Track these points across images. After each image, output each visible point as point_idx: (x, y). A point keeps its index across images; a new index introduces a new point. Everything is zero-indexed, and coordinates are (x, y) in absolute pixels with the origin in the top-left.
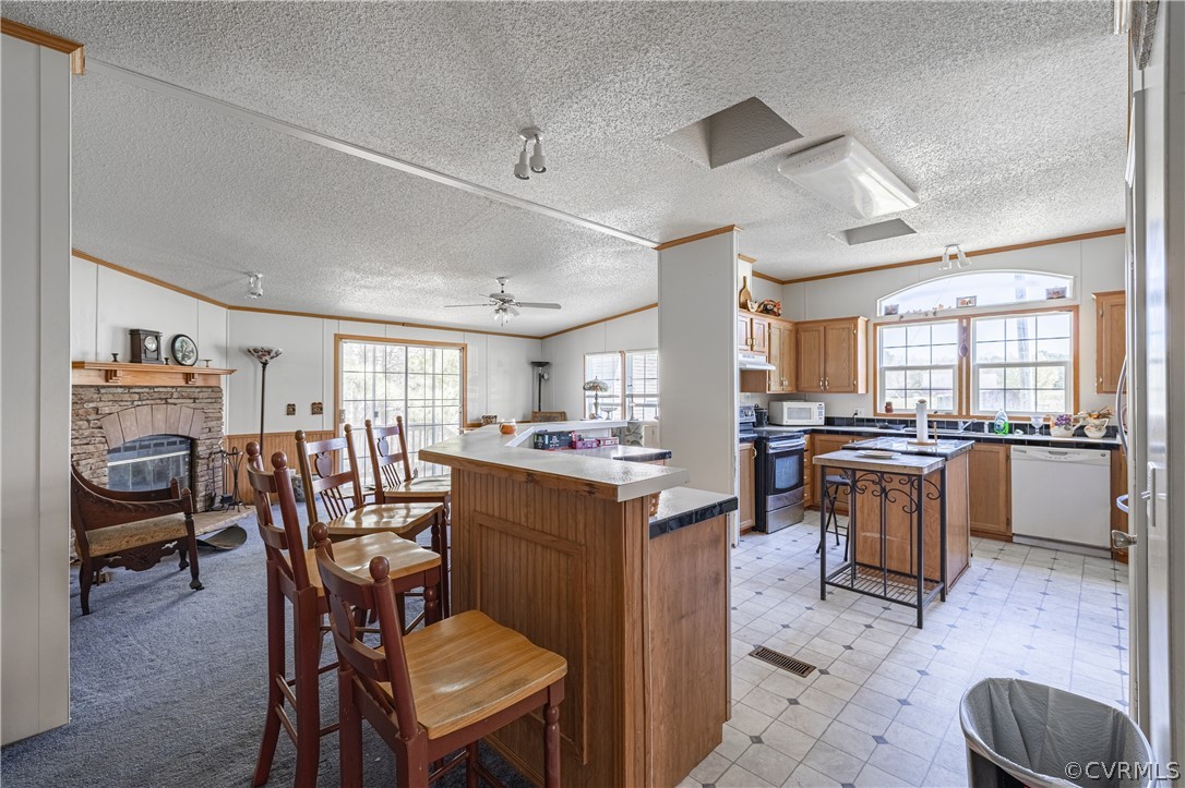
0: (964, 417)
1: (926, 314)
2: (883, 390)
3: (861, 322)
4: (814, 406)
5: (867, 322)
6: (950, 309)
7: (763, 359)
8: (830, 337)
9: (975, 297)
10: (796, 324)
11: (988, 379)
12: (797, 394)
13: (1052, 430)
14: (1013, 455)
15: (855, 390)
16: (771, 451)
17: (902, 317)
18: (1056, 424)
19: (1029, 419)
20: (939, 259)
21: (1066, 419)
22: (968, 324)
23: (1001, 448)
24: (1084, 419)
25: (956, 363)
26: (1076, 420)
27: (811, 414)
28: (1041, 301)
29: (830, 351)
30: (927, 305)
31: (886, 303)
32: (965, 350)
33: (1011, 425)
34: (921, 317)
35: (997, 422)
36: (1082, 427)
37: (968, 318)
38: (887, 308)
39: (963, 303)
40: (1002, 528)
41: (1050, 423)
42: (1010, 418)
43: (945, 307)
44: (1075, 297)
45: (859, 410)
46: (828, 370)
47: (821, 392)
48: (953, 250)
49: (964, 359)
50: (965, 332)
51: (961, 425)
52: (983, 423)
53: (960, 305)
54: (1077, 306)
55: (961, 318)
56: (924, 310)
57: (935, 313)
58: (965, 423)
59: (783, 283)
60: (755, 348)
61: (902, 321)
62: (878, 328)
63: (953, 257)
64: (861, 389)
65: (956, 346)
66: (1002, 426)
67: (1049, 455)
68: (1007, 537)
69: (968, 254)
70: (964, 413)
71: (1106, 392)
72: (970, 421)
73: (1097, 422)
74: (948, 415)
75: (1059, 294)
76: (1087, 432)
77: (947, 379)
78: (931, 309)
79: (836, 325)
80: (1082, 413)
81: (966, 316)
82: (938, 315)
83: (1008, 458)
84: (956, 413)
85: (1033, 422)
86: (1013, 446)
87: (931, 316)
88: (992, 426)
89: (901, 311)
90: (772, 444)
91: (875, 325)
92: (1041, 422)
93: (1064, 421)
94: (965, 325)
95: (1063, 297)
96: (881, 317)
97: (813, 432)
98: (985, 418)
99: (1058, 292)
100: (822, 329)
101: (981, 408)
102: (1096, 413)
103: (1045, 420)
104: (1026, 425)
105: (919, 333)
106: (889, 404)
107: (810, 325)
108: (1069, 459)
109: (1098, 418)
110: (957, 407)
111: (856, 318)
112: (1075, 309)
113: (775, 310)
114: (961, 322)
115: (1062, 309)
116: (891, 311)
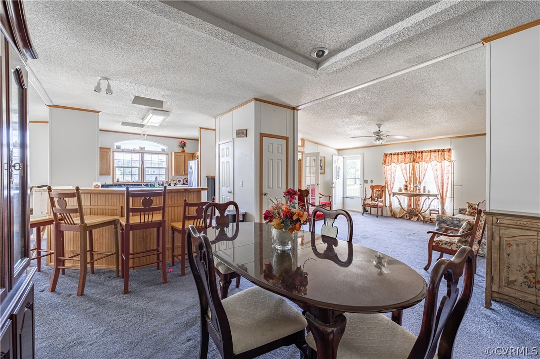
0: (143, 182)
2: (116, 175)
6: (138, 150)
9: (144, 147)
11: (148, 172)
15: (109, 174)
18: (165, 183)
20: (140, 134)
22: (143, 155)
25: (139, 166)
28: (161, 151)
30: (131, 148)
31: (116, 144)
32: (143, 163)
34: (129, 151)
36: (170, 184)
37: (143, 153)
38: (116, 146)
39: (141, 149)
43: (136, 149)
44: (167, 152)
45: (107, 182)
48: (144, 133)
49: (142, 165)
50: (142, 157)
51: (142, 185)
55: (141, 153)
56: (130, 149)
61: (123, 151)
63: (144, 135)
65: (140, 161)
69: (148, 135)
71: (176, 175)
72: (145, 184)
74: (138, 182)
75: (163, 150)
77: (136, 171)
80: (170, 180)
82: (135, 151)
84: (140, 182)
87: (133, 151)
88: (151, 185)
89: (122, 148)
91: (113, 151)
92: (162, 183)
95: (165, 151)
96: (115, 149)
98: (148, 182)
101: (147, 180)
105: (127, 156)
106: (118, 179)
109: (173, 181)
110: (140, 180)
111: (110, 148)
112: (168, 154)
115: (165, 154)
116: (118, 147)
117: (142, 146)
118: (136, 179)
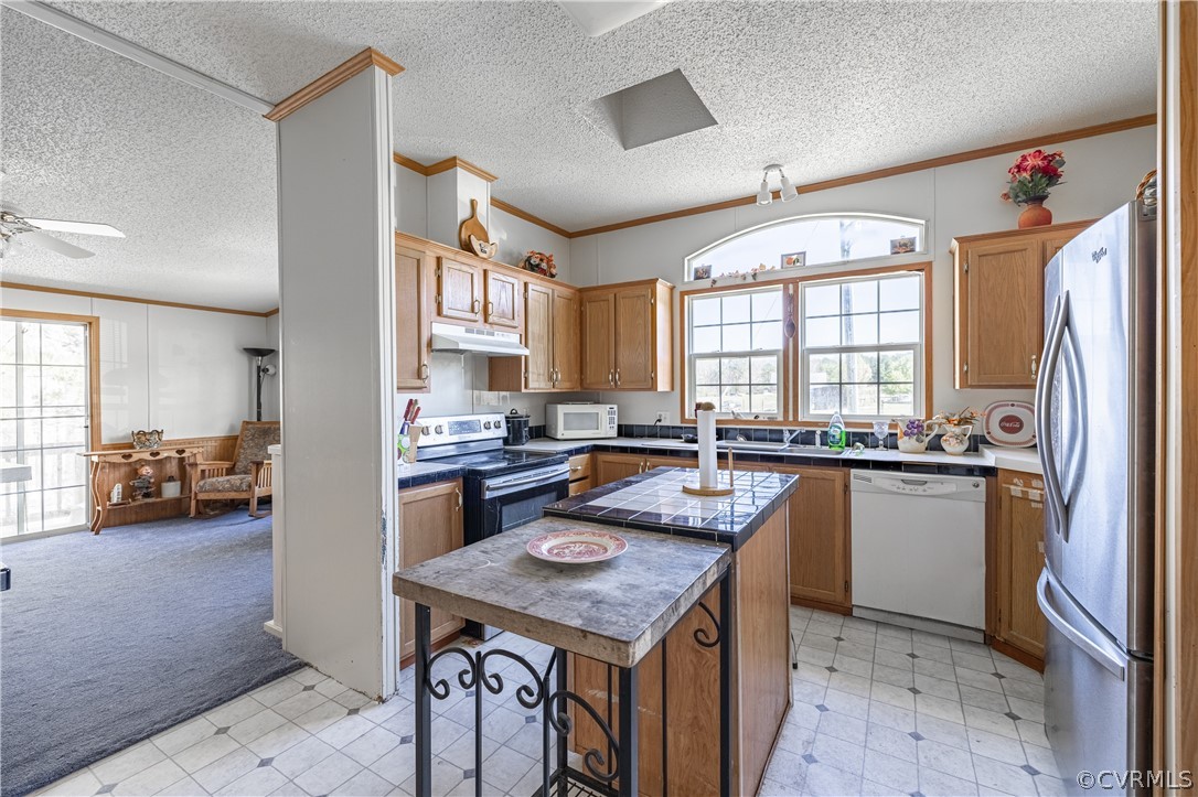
0: (791, 424)
1: (744, 277)
2: (693, 385)
3: (662, 289)
4: (603, 411)
5: (672, 289)
6: (772, 271)
7: (514, 338)
8: (621, 310)
9: (804, 253)
10: (581, 291)
11: (819, 371)
12: (582, 393)
13: (900, 443)
14: (854, 484)
15: (653, 387)
16: (488, 495)
17: (714, 282)
18: (906, 434)
19: (871, 426)
21: (918, 426)
22: (796, 290)
23: (836, 474)
24: (940, 425)
25: (780, 346)
26: (930, 428)
27: (599, 423)
28: (885, 258)
29: (622, 330)
30: (746, 267)
31: (698, 263)
32: (792, 328)
33: (848, 434)
34: (739, 281)
35: (832, 432)
36: (939, 436)
37: (795, 281)
38: (697, 271)
39: (790, 260)
40: (839, 596)
41: (898, 431)
42: (847, 425)
43: (768, 268)
44: (926, 251)
45: (662, 414)
46: (620, 358)
47: (611, 389)
49: (791, 339)
50: (793, 303)
51: (787, 435)
52: (815, 432)
53: (785, 265)
54: (930, 263)
55: (786, 282)
56: (741, 272)
57: (754, 276)
58: (791, 432)
59: (570, 235)
60: (491, 319)
61: (716, 288)
62: (686, 297)
64: (663, 384)
65: (781, 323)
66: (838, 437)
67: (902, 485)
68: (845, 610)
70: (791, 419)
71: (972, 387)
72: (798, 429)
73: (958, 430)
74: (772, 420)
75: (905, 246)
76: (944, 445)
77: (768, 368)
78: (750, 271)
79: (628, 291)
80: (937, 417)
81: (792, 282)
82: (759, 279)
83: (847, 487)
84: (781, 419)
85: (876, 429)
86: (854, 471)
87: (750, 280)
88: (825, 436)
89: (714, 274)
90: (490, 483)
91: (683, 294)
92: (886, 430)
93: (915, 428)
94: (791, 292)
95: (913, 250)
96: (689, 282)
97: (596, 449)
98: (816, 424)
99: (905, 245)
100: (611, 297)
101: (812, 412)
102: (956, 417)
103: (891, 426)
104: (867, 434)
105: (736, 304)
107: (598, 292)
108: (929, 492)
109: (959, 424)
110: (782, 410)
111: (654, 281)
112: (925, 268)
113: (544, 265)
114: (786, 289)
115: (909, 267)
116: (701, 274)
117: (793, 248)
118: (767, 404)
